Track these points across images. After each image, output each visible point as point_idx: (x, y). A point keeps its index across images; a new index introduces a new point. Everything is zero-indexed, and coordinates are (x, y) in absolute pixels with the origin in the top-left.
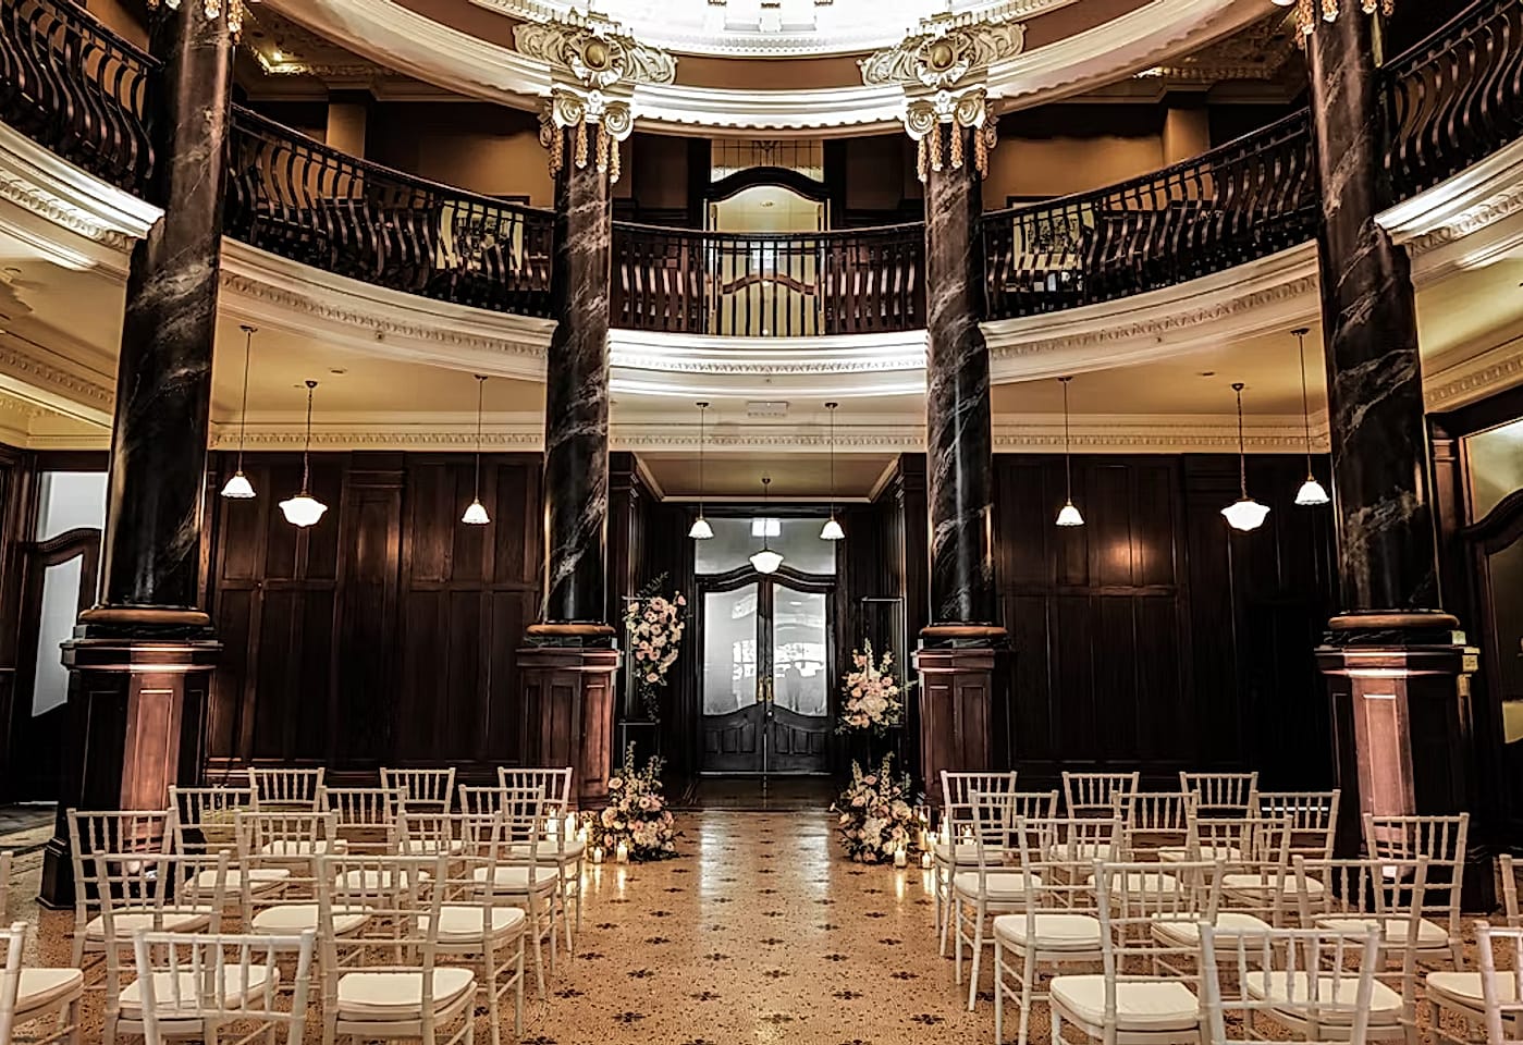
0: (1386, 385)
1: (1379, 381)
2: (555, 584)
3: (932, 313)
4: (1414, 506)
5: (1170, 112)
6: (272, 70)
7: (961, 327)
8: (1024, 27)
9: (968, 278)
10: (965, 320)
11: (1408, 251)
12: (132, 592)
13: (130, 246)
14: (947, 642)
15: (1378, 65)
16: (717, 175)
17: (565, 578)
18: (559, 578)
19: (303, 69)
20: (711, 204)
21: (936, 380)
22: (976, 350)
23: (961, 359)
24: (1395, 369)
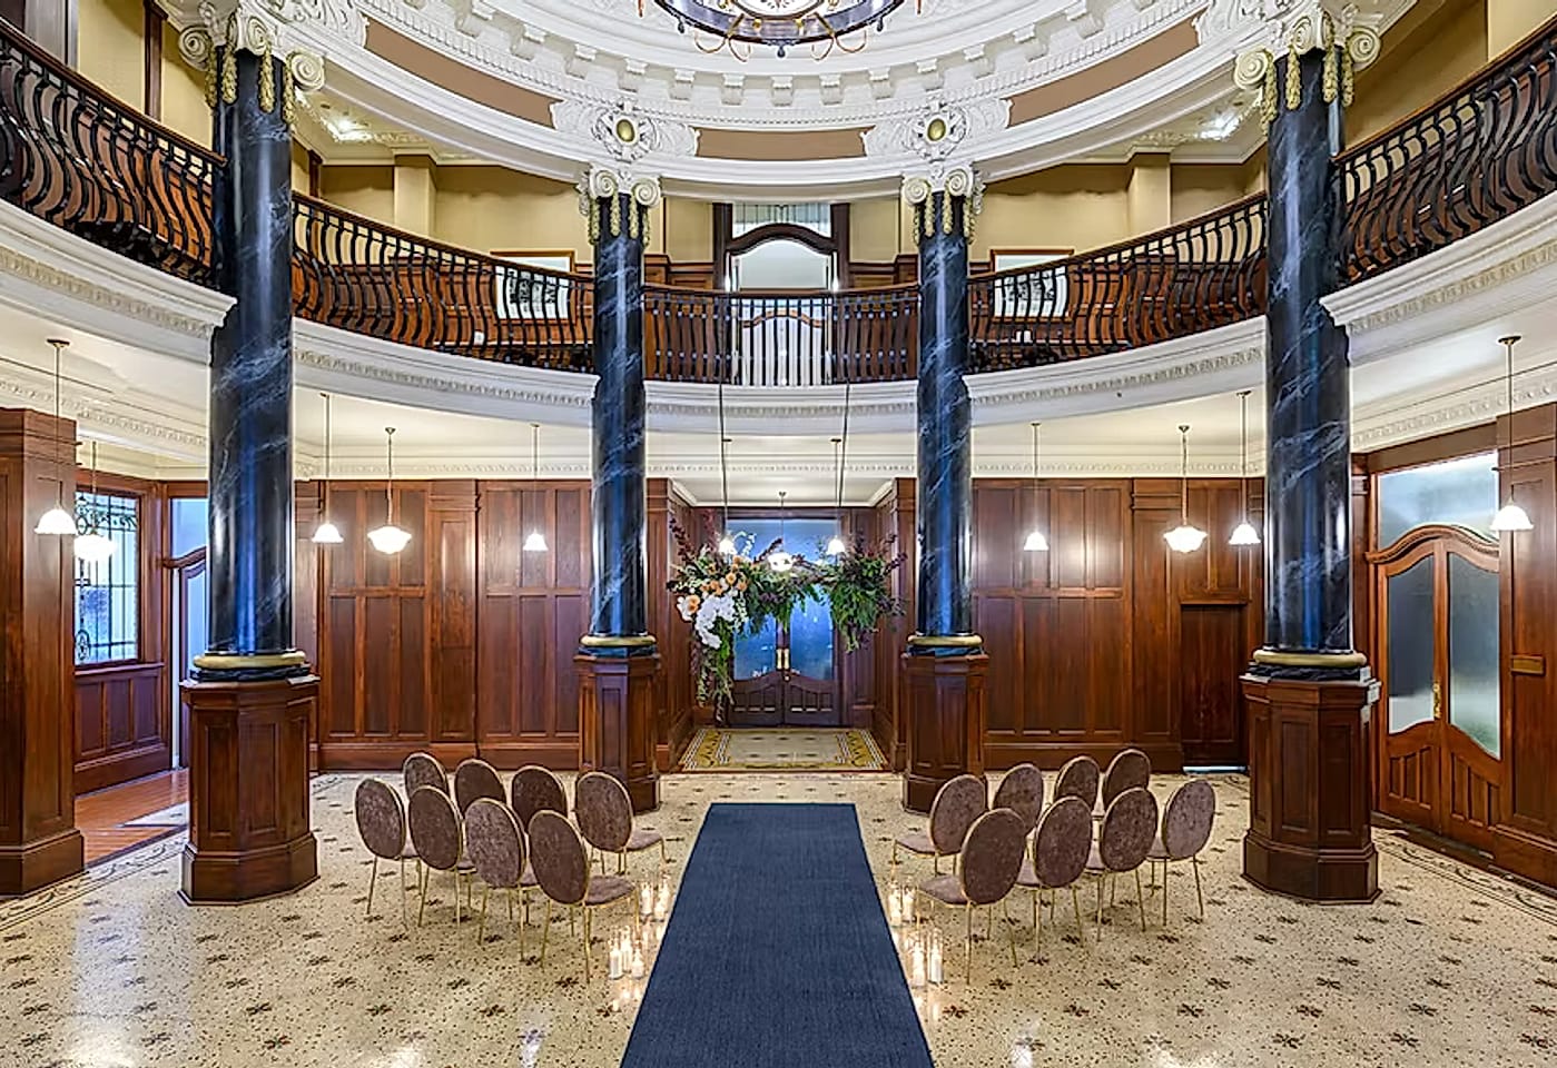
0: (1319, 454)
1: (1313, 451)
2: (604, 603)
3: (923, 367)
4: (1337, 561)
5: (1136, 171)
6: (342, 138)
7: (948, 379)
8: (1010, 103)
9: (955, 334)
10: (950, 373)
11: (1348, 332)
12: (235, 641)
13: (209, 334)
14: (930, 650)
15: (1335, 154)
16: (738, 231)
17: (611, 599)
18: (607, 598)
19: (369, 137)
20: (733, 258)
21: (925, 426)
22: (960, 400)
23: (947, 408)
24: (1328, 440)
